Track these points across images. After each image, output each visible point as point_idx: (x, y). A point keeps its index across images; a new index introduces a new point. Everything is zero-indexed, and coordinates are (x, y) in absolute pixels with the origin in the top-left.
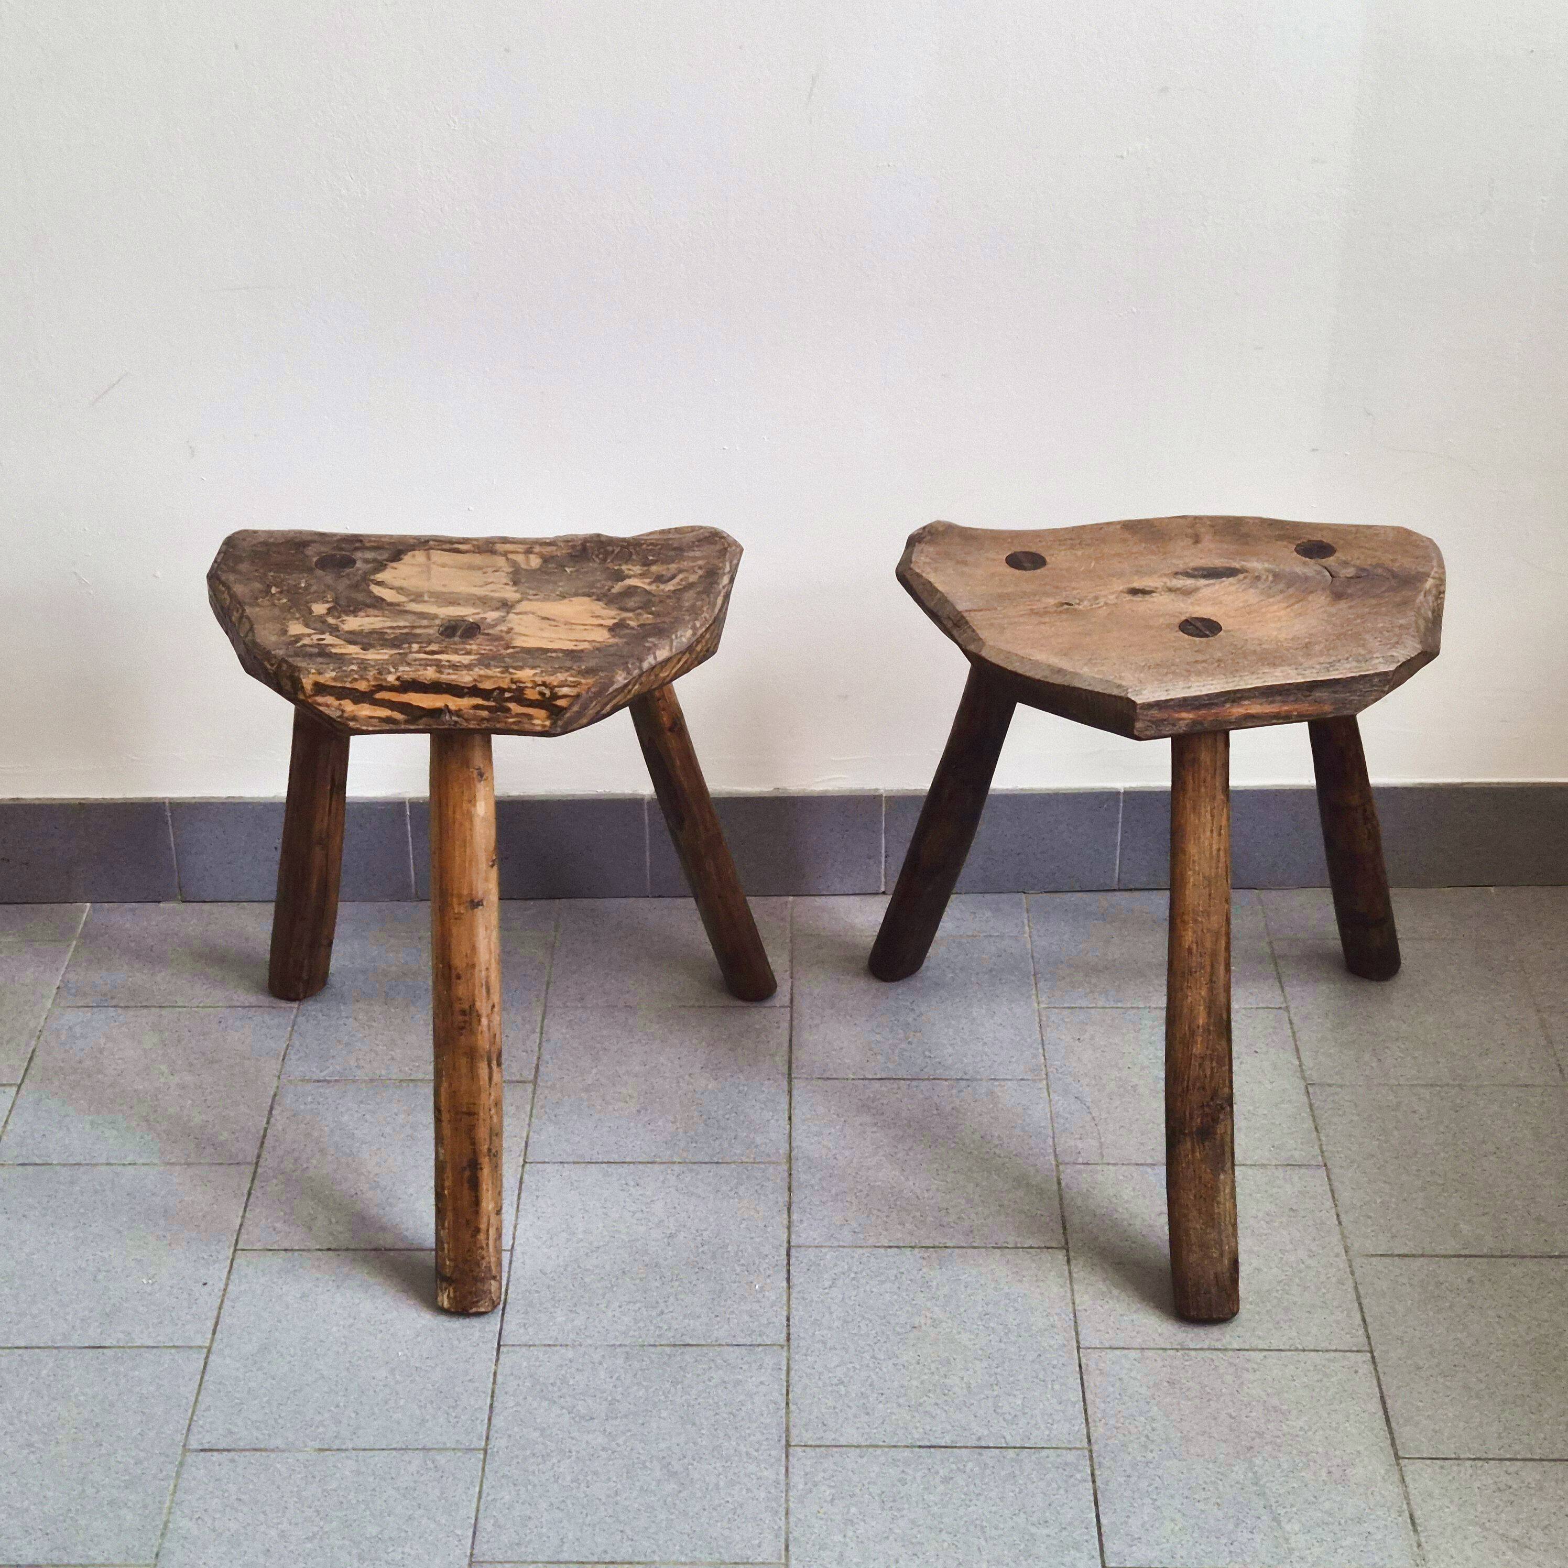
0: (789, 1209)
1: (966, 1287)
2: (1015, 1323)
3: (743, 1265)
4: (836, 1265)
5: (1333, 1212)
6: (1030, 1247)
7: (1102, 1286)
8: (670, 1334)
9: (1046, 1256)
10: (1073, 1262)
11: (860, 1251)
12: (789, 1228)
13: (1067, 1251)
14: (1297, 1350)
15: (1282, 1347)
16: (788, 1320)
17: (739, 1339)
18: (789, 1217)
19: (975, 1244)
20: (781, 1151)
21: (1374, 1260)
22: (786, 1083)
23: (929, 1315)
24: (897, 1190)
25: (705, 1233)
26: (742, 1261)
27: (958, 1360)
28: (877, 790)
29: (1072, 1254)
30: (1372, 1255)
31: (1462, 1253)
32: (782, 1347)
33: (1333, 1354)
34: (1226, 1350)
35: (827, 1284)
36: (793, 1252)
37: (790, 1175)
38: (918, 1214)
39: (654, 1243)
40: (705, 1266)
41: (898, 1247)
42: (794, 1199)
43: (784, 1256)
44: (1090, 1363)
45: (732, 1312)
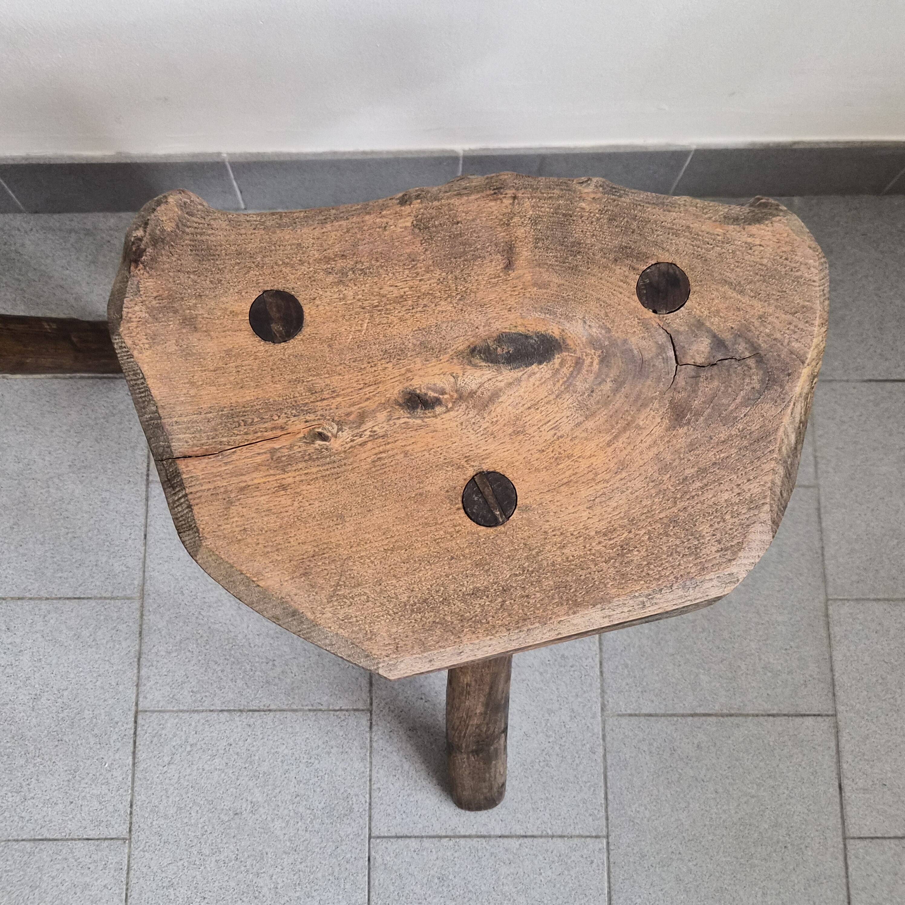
0: (139, 660)
1: (282, 762)
2: (320, 806)
3: (96, 736)
4: (175, 735)
5: (597, 660)
6: (341, 710)
7: (395, 758)
8: (30, 826)
9: (352, 721)
10: (375, 728)
11: (196, 716)
12: (137, 685)
13: (371, 714)
14: (547, 836)
15: (535, 833)
16: (131, 806)
17: (90, 832)
18: (139, 672)
19: (295, 707)
20: (136, 582)
21: (624, 721)
22: (144, 487)
23: (249, 799)
24: (233, 634)
25: (66, 693)
26: (96, 731)
27: (269, 855)
28: (219, 154)
29: (374, 717)
30: (623, 715)
31: (699, 711)
32: (124, 839)
33: (576, 840)
34: (490, 837)
35: (167, 759)
36: (140, 717)
37: (142, 615)
38: (248, 667)
39: (21, 708)
40: (65, 738)
41: (229, 711)
42: (145, 649)
43: (132, 725)
44: (377, 857)
45: (84, 798)
